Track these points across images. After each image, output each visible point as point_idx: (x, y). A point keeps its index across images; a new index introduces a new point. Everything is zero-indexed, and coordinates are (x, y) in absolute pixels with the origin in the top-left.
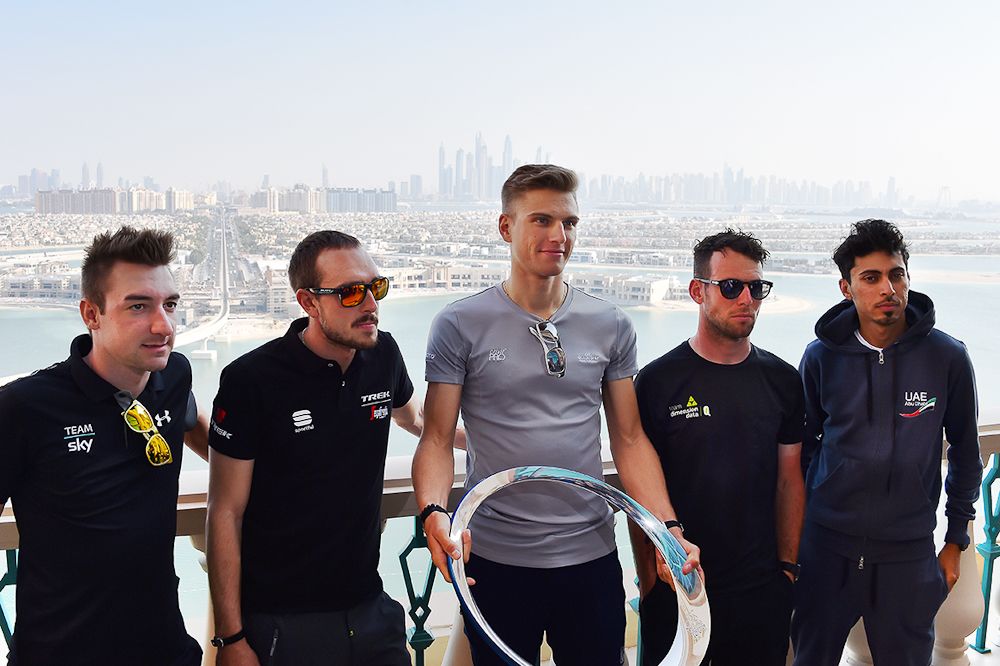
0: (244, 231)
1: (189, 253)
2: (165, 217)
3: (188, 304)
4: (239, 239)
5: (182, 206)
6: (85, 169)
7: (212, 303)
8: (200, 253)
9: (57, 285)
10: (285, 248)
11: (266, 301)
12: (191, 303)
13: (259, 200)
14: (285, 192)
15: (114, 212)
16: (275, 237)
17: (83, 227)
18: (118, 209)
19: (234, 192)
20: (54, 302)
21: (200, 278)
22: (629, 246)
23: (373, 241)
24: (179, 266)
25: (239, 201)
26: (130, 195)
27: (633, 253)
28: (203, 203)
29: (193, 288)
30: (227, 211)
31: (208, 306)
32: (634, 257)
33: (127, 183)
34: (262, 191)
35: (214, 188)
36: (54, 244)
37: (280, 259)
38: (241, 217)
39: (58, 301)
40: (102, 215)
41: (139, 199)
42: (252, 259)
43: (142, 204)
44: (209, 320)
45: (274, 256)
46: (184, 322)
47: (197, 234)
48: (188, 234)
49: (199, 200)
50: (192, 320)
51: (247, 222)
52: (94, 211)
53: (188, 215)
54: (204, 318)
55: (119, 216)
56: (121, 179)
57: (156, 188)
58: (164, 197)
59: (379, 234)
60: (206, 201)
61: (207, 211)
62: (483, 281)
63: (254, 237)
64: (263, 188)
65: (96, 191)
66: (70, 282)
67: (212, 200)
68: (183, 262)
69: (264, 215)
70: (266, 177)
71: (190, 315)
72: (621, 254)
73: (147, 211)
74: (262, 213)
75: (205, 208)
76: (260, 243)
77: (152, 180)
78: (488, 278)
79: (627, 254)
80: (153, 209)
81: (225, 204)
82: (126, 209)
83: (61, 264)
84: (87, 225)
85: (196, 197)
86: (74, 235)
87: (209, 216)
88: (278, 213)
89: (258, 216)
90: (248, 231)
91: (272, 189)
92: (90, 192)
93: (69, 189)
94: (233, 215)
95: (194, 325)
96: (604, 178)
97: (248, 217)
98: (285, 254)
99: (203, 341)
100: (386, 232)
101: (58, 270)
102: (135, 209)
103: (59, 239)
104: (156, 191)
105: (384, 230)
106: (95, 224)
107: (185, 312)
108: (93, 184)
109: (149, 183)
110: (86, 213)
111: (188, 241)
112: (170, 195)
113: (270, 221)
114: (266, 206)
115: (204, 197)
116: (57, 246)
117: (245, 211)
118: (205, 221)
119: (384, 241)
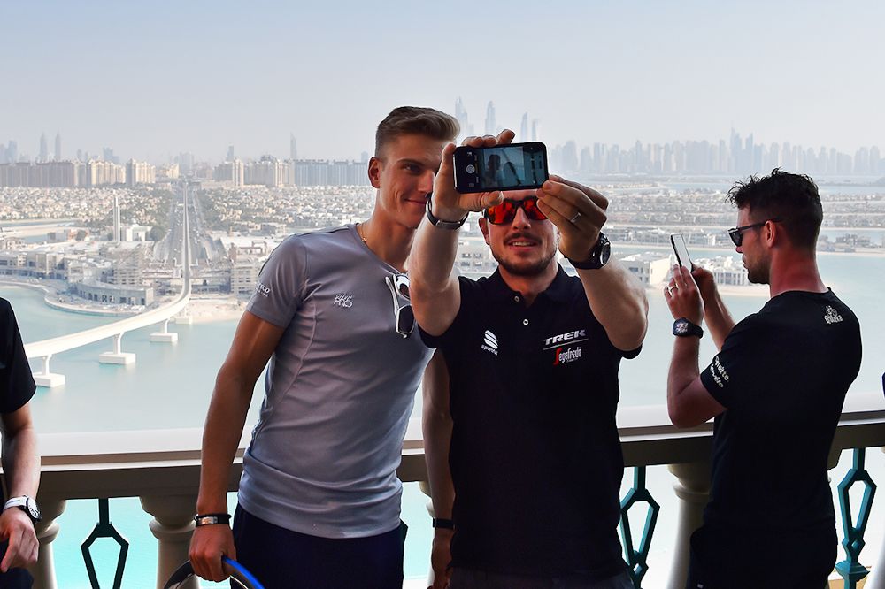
0: (207, 205)
1: (149, 229)
2: (125, 191)
3: (148, 283)
4: (202, 214)
5: (142, 180)
6: (43, 140)
7: (173, 282)
8: (161, 228)
9: (13, 262)
10: (251, 224)
11: (230, 281)
12: (152, 281)
13: (224, 172)
14: (251, 165)
15: (72, 186)
16: (240, 212)
17: (39, 201)
18: (76, 183)
19: (197, 164)
20: (9, 280)
21: (162, 256)
22: (625, 222)
23: (344, 216)
24: (138, 243)
25: (202, 173)
26: (89, 168)
27: (629, 229)
28: (165, 176)
29: (154, 267)
30: (190, 184)
31: (169, 286)
32: (630, 234)
33: (87, 154)
34: (226, 163)
35: (176, 160)
36: (10, 219)
37: (245, 235)
38: (205, 191)
39: (14, 278)
40: (60, 189)
41: (98, 172)
42: (215, 236)
43: (102, 176)
44: (170, 300)
45: (238, 233)
46: (143, 302)
47: (158, 209)
48: (148, 208)
49: (161, 172)
50: (152, 300)
51: (210, 196)
52: (52, 185)
53: (149, 188)
54: (165, 298)
55: (77, 190)
56: (79, 151)
57: (116, 161)
58: (123, 170)
59: (351, 209)
60: (168, 173)
61: (169, 184)
62: (464, 260)
63: (218, 212)
64: (227, 160)
65: (54, 163)
66: (26, 258)
67: (174, 172)
68: (143, 238)
69: (228, 188)
70: (231, 148)
71: (150, 295)
72: (616, 231)
73: (106, 185)
74: (227, 186)
75: (167, 182)
76: (224, 218)
77: (111, 151)
78: (469, 256)
79: (623, 231)
80: (113, 182)
81: (188, 177)
82: (84, 182)
83: (17, 240)
84: (44, 199)
85: (158, 169)
86: (31, 209)
87: (170, 189)
88: (243, 186)
89: (222, 189)
90: (211, 206)
91: (237, 161)
92: (48, 164)
93: (27, 161)
94: (195, 189)
95: (153, 306)
96: (596, 146)
97: (212, 190)
98: (250, 230)
99: (163, 322)
100: (358, 207)
101: (14, 246)
102: (94, 182)
103: (16, 214)
104: (116, 164)
105: (356, 205)
106: (53, 198)
107: (145, 292)
108: (51, 156)
109: (109, 155)
110: (45, 186)
111: (149, 217)
112: (130, 169)
113: (235, 195)
114: (231, 179)
115: (165, 170)
116: (13, 221)
117: (208, 184)
118: (166, 195)
119: (356, 216)
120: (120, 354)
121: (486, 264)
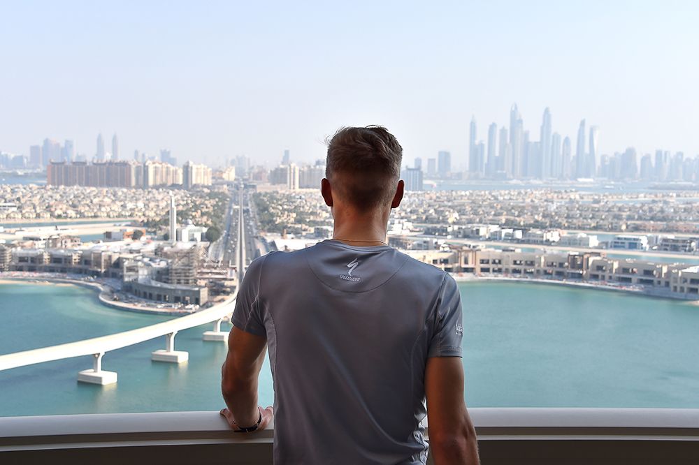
0: (262, 208)
1: (205, 230)
2: (182, 192)
3: (202, 283)
4: (257, 216)
5: (199, 182)
6: (100, 140)
7: (227, 283)
8: (216, 230)
9: (68, 259)
10: (304, 226)
12: (206, 281)
13: (279, 176)
14: (306, 169)
15: (128, 186)
16: (294, 215)
17: (96, 201)
18: (133, 183)
19: (252, 168)
20: (64, 278)
21: (217, 256)
22: (687, 232)
23: (396, 221)
24: (193, 243)
25: (258, 176)
26: (146, 169)
27: (692, 240)
28: (222, 178)
29: (209, 267)
30: (246, 186)
31: (223, 286)
32: (693, 244)
33: (143, 156)
34: (282, 166)
35: (233, 163)
36: (66, 217)
37: (299, 238)
38: (260, 194)
39: (68, 277)
40: (117, 189)
41: (156, 173)
42: (269, 238)
43: (158, 177)
44: (223, 300)
45: (292, 235)
46: (197, 302)
47: (214, 210)
48: (205, 210)
49: (217, 175)
50: (206, 300)
51: (265, 199)
52: (109, 185)
53: (206, 190)
54: (219, 298)
55: (134, 190)
56: (136, 152)
57: (173, 162)
58: (180, 172)
59: (403, 214)
60: (225, 176)
61: (225, 186)
62: (515, 266)
63: (272, 215)
64: (283, 163)
65: (110, 163)
66: (81, 257)
67: (230, 175)
68: (199, 238)
69: (283, 192)
70: (287, 153)
71: (204, 295)
72: (677, 241)
73: (163, 186)
74: (282, 190)
75: (222, 184)
76: (278, 221)
77: (169, 153)
78: (520, 264)
79: (684, 241)
80: (169, 183)
81: (244, 180)
82: (141, 182)
83: (72, 239)
84: (101, 199)
85: (214, 171)
86: (87, 208)
87: (227, 192)
88: (298, 190)
89: (277, 193)
90: (266, 209)
91: (292, 165)
92: (105, 164)
93: (83, 160)
94: (251, 192)
95: (207, 306)
96: (659, 154)
97: (266, 193)
98: (304, 233)
99: (216, 322)
100: (411, 212)
101: (69, 245)
102: (151, 183)
103: (71, 213)
104: (173, 165)
105: (409, 210)
106: (109, 198)
107: (199, 292)
108: (108, 156)
109: (166, 157)
110: (101, 186)
111: (205, 218)
112: (187, 171)
113: (290, 199)
114: (286, 183)
115: (222, 172)
116: (69, 220)
117: (264, 188)
118: (222, 197)
119: (408, 221)
120: (172, 352)
121: (538, 271)
